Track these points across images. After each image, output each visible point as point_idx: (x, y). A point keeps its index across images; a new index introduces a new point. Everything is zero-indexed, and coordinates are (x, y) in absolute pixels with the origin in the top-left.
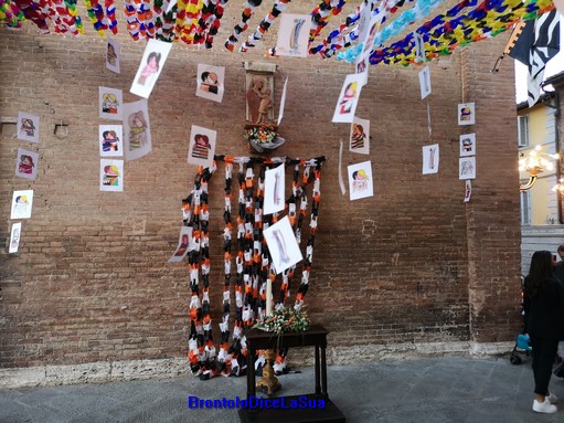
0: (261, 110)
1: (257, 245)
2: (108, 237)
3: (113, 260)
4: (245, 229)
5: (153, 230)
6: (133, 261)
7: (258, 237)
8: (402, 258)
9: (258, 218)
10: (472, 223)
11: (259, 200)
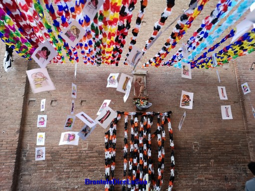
0: (140, 91)
1: (141, 155)
2: (71, 152)
3: (73, 163)
4: (134, 147)
5: (91, 148)
6: (82, 163)
7: (142, 151)
8: (215, 162)
9: (141, 142)
10: (250, 144)
11: (141, 133)
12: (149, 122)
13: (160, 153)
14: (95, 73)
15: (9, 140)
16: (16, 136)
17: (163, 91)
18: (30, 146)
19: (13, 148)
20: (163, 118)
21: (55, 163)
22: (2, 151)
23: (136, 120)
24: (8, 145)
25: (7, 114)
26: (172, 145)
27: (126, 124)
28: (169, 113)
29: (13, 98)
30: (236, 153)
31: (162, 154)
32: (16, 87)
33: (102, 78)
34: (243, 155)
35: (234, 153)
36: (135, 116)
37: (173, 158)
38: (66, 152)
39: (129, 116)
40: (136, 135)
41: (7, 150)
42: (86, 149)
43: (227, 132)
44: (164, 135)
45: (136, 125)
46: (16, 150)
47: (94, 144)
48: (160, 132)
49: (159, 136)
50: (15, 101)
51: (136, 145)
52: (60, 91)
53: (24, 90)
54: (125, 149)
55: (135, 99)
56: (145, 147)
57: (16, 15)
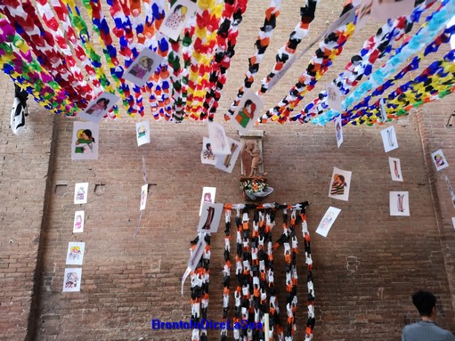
0: (253, 166)
1: (256, 281)
2: (131, 275)
3: (134, 295)
4: (242, 266)
5: (166, 268)
7: (257, 273)
8: (386, 291)
9: (254, 257)
10: (448, 258)
11: (254, 241)
12: (268, 221)
13: (288, 277)
14: (172, 135)
15: (21, 256)
16: (32, 249)
17: (292, 165)
18: (58, 266)
19: (27, 269)
20: (294, 214)
21: (102, 296)
22: (9, 275)
23: (245, 217)
24: (19, 265)
25: (17, 210)
26: (309, 261)
27: (228, 225)
28: (304, 204)
29: (27, 181)
30: (423, 276)
31: (292, 279)
32: (34, 162)
33: (184, 143)
34: (436, 279)
35: (419, 276)
36: (243, 211)
37: (310, 286)
38: (122, 276)
39: (234, 211)
40: (246, 244)
41: (17, 274)
42: (158, 270)
43: (407, 238)
44: (295, 243)
45: (246, 226)
46: (32, 274)
47: (172, 262)
48: (288, 240)
49: (287, 247)
50: (31, 186)
51: (246, 263)
52: (111, 167)
53: (47, 166)
54: (226, 270)
55: (243, 180)
56: (262, 267)
57: (32, 36)
